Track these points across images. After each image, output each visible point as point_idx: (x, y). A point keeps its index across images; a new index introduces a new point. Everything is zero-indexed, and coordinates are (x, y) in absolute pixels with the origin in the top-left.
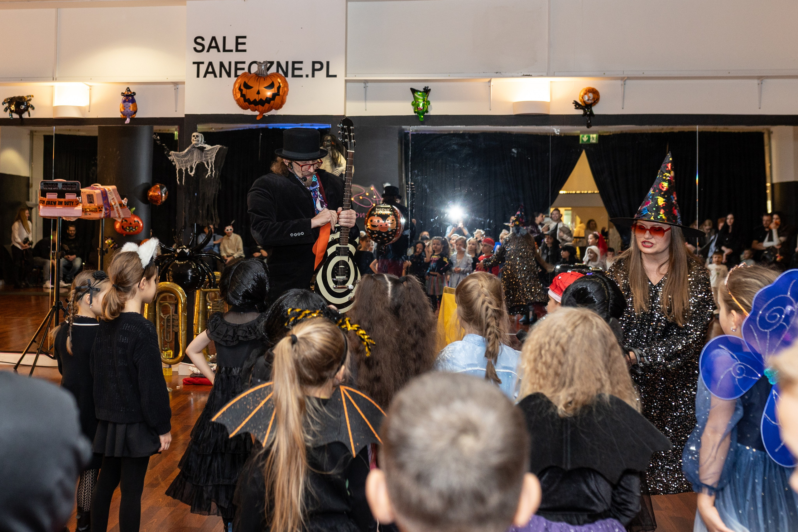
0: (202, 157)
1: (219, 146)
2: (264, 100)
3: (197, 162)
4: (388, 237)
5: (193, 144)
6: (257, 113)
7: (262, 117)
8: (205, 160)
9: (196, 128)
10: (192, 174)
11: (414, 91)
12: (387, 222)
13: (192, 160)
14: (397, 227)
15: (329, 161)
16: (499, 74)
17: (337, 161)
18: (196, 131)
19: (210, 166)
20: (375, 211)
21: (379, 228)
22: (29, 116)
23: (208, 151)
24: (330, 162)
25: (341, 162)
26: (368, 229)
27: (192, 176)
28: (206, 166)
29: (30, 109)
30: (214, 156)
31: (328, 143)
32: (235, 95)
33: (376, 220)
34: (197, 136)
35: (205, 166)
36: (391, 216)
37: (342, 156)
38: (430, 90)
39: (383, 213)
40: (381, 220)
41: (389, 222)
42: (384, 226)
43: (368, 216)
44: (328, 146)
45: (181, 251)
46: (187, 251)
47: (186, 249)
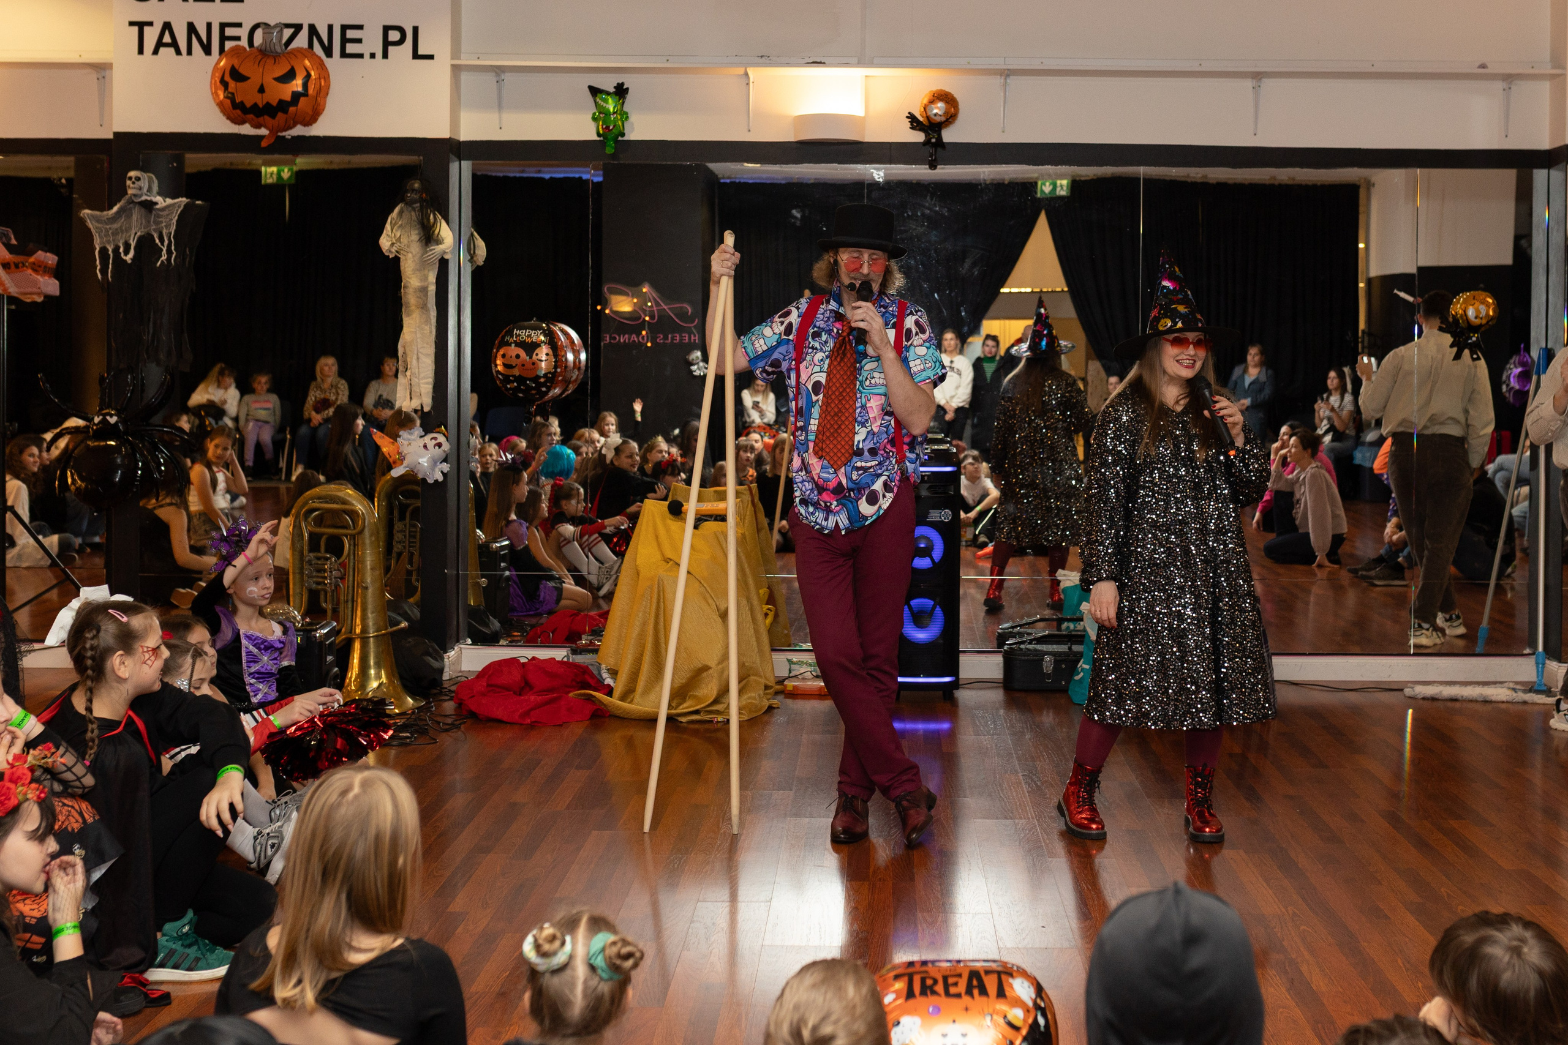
0: (149, 222)
1: (184, 199)
2: (275, 104)
3: (139, 234)
4: (538, 388)
5: (127, 197)
6: (263, 131)
7: (272, 140)
8: (154, 230)
10: (128, 258)
11: (595, 91)
12: (534, 357)
13: (130, 228)
14: (556, 367)
15: (417, 232)
16: (766, 59)
17: (434, 232)
18: (138, 168)
19: (166, 242)
20: (512, 335)
21: (520, 369)
23: (163, 209)
24: (419, 234)
25: (442, 234)
26: (498, 372)
27: (129, 261)
28: (158, 241)
30: (174, 221)
31: (416, 196)
32: (215, 94)
33: (513, 350)
34: (138, 179)
35: (155, 241)
36: (543, 346)
37: (444, 224)
38: (628, 89)
39: (529, 340)
40: (522, 354)
41: (539, 357)
42: (529, 366)
43: (498, 346)
44: (414, 202)
45: (102, 420)
46: (113, 420)
47: (113, 416)
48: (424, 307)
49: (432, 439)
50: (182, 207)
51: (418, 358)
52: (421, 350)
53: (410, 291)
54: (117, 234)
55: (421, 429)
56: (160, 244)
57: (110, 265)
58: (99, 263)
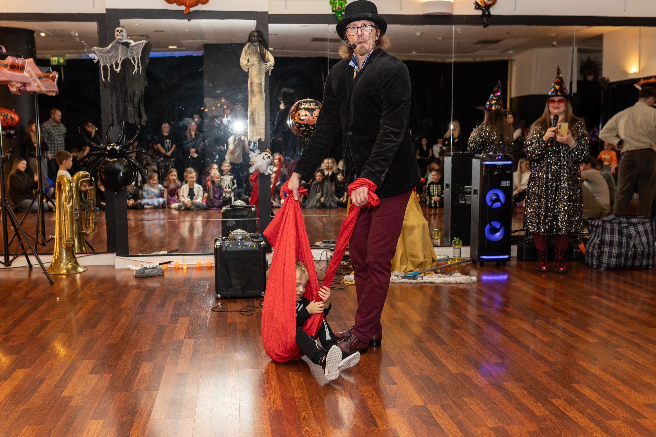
0: (127, 52)
1: (145, 41)
3: (122, 58)
5: (116, 40)
6: (183, 8)
7: (187, 12)
8: (130, 56)
9: (119, 23)
10: (118, 70)
12: (313, 114)
13: (117, 56)
17: (265, 56)
18: (119, 26)
19: (137, 62)
20: (301, 104)
21: (307, 121)
23: (134, 46)
24: (257, 57)
25: (269, 57)
26: (296, 123)
27: (118, 72)
28: (133, 62)
30: (140, 52)
31: (256, 39)
33: (303, 113)
34: (122, 31)
35: (131, 62)
36: (317, 109)
37: (269, 53)
39: (310, 107)
40: (308, 113)
41: (316, 115)
42: (311, 119)
43: (295, 110)
44: (255, 42)
45: (112, 148)
46: (118, 148)
47: (116, 146)
48: (261, 92)
49: (266, 154)
50: (144, 45)
51: (258, 117)
52: (260, 113)
53: (254, 85)
54: (111, 58)
55: (259, 150)
56: (133, 63)
57: (109, 74)
58: (103, 73)
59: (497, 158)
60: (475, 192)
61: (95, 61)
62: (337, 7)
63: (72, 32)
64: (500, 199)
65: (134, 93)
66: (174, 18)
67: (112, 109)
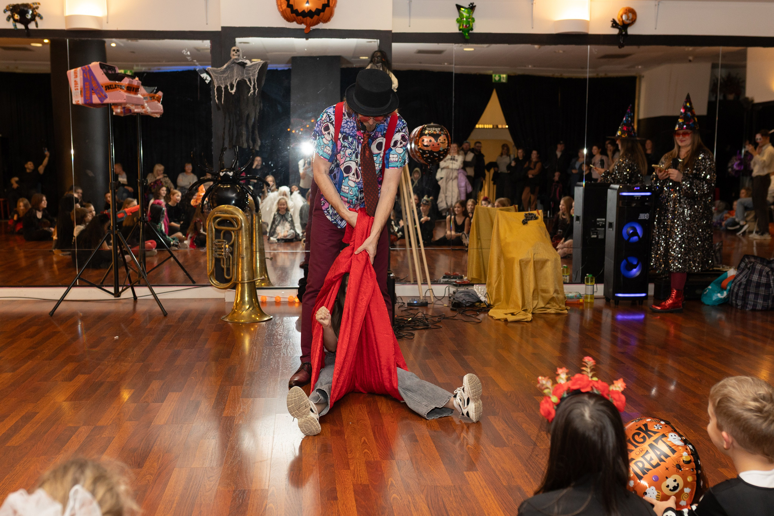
0: (243, 73)
1: (262, 61)
2: (314, 10)
3: (238, 79)
4: (439, 157)
5: (232, 60)
6: (303, 26)
7: (309, 31)
8: (246, 78)
9: (235, 42)
10: (233, 92)
11: (459, 7)
12: (439, 141)
13: (232, 77)
14: (448, 146)
18: (235, 45)
19: (253, 84)
20: (425, 129)
21: (431, 148)
22: (37, 26)
23: (250, 67)
25: (392, 79)
26: (420, 149)
27: (233, 94)
28: (248, 83)
29: (37, 19)
30: (257, 73)
31: (379, 60)
32: (280, 6)
33: (426, 138)
34: (238, 51)
35: (247, 83)
36: (442, 135)
37: (392, 74)
38: (475, 6)
39: (435, 133)
40: (433, 140)
41: (441, 141)
42: (436, 145)
43: (419, 136)
44: (378, 62)
45: (225, 174)
46: (231, 174)
47: (230, 172)
50: (261, 65)
54: (226, 79)
56: (249, 85)
57: (223, 96)
58: (217, 95)
59: (636, 188)
60: (611, 225)
61: (207, 82)
62: (464, 25)
63: (184, 51)
64: (637, 233)
65: (248, 116)
66: (292, 37)
67: (224, 133)
